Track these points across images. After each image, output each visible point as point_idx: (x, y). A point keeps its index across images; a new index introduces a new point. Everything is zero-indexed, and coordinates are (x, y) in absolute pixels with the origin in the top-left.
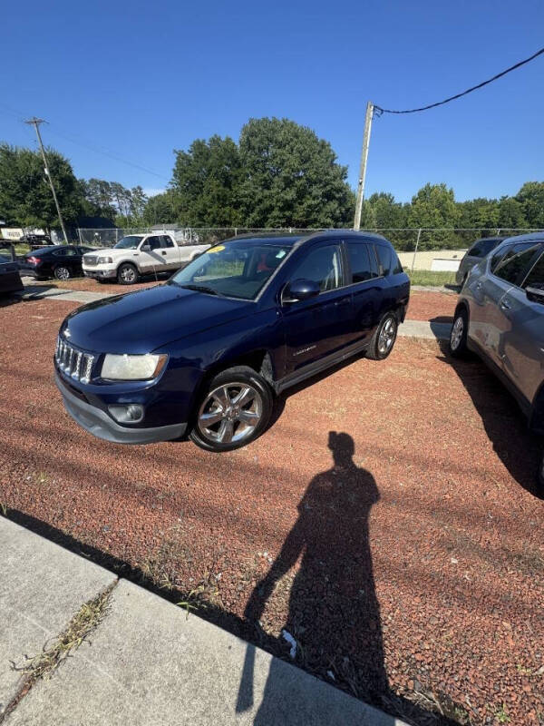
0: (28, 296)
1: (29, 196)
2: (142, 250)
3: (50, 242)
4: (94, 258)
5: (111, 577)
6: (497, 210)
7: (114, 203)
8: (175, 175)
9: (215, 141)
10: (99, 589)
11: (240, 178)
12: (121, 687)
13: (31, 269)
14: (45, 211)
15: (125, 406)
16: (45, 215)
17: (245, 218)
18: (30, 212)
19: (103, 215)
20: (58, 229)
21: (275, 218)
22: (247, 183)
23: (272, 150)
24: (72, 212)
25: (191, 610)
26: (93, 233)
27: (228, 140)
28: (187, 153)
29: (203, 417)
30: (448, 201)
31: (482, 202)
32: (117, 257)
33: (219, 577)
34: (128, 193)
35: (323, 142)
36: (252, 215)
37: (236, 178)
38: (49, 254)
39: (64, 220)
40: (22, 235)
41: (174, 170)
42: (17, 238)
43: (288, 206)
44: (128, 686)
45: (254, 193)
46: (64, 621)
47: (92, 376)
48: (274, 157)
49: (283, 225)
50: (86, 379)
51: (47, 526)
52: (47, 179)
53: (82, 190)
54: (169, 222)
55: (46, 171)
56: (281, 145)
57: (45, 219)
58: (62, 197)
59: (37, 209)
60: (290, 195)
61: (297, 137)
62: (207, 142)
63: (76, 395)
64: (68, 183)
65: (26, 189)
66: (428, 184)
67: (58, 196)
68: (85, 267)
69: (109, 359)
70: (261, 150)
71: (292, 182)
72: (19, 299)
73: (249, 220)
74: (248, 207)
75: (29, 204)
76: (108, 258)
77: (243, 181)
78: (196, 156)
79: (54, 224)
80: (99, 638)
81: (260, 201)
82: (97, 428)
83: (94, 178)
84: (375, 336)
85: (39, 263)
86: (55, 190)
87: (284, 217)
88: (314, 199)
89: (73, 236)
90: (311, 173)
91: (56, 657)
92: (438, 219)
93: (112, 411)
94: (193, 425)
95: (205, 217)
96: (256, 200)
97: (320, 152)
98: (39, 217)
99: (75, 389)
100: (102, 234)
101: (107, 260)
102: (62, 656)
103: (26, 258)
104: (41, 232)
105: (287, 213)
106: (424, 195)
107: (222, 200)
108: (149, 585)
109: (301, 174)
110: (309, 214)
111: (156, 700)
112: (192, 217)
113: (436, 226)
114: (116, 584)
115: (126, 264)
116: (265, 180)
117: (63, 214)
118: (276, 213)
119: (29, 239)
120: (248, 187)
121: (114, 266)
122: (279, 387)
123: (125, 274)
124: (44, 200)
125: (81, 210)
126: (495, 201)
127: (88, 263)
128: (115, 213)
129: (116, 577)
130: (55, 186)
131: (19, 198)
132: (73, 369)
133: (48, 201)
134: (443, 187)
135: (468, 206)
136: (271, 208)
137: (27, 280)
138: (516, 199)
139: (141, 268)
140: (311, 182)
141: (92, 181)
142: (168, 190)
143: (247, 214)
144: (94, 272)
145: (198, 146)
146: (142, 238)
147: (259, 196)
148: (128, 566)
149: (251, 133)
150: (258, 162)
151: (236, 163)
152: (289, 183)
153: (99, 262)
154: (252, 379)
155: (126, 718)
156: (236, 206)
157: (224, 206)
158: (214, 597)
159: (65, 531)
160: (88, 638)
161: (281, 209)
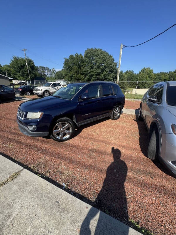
0: (17, 100)
1: (21, 71)
2: (51, 87)
3: (26, 84)
4: (37, 89)
5: (22, 168)
6: (168, 76)
7: (46, 73)
8: (64, 65)
9: (76, 55)
10: (18, 170)
11: (84, 66)
12: (18, 190)
13: (19, 92)
14: (25, 75)
15: (31, 126)
16: (25, 76)
17: (85, 78)
18: (21, 76)
19: (43, 77)
20: (29, 81)
21: (94, 78)
22: (86, 67)
23: (94, 58)
24: (33, 76)
25: (40, 176)
26: (39, 82)
27: (81, 55)
28: (68, 59)
29: (54, 131)
30: (151, 73)
31: (163, 73)
32: (43, 89)
33: (50, 171)
34: (50, 70)
35: (110, 55)
36: (87, 77)
37: (82, 66)
38: (24, 88)
39: (31, 78)
40: (18, 82)
41: (64, 64)
42: (17, 83)
43: (98, 74)
44: (20, 190)
45: (88, 70)
46: (8, 176)
47: (24, 118)
48: (94, 59)
49: (97, 80)
50: (23, 119)
51: (9, 157)
52: (27, 66)
53: (37, 69)
54: (62, 79)
55: (27, 64)
56: (96, 56)
57: (25, 78)
58: (31, 71)
59: (23, 75)
60: (99, 71)
61: (102, 53)
62: (74, 55)
63: (20, 123)
64: (33, 67)
65: (20, 69)
66: (144, 68)
67: (29, 71)
68: (34, 92)
69: (29, 113)
70: (90, 58)
71: (100, 67)
72: (14, 100)
73: (86, 79)
74: (86, 74)
75: (21, 73)
76: (41, 89)
77: (85, 67)
78: (71, 59)
79: (27, 79)
80: (16, 180)
81: (90, 73)
82: (25, 132)
83: (41, 66)
84: (113, 112)
85: (21, 90)
86: (29, 69)
87: (97, 77)
88: (107, 72)
89: (33, 83)
90: (106, 64)
91: (4, 183)
92: (148, 78)
93: (29, 127)
94: (51, 133)
95: (72, 77)
96: (88, 72)
97: (109, 58)
98: (24, 77)
99: (20, 121)
100: (41, 82)
101: (41, 90)
102: (6, 183)
103: (18, 89)
104: (24, 82)
105: (98, 76)
106: (143, 71)
107: (77, 72)
108: (32, 171)
109: (103, 65)
110: (105, 77)
111: (26, 193)
112: (69, 77)
113: (147, 81)
114: (23, 169)
115: (46, 91)
116: (91, 66)
117: (30, 76)
118: (94, 76)
119: (20, 83)
120: (86, 69)
121: (42, 92)
122: (79, 124)
123: (46, 94)
124: (25, 72)
125: (36, 75)
126: (167, 73)
127: (35, 91)
128: (46, 76)
129: (23, 168)
130: (29, 68)
131: (18, 72)
132: (20, 116)
133: (26, 72)
134: (149, 68)
135: (158, 74)
136: (93, 75)
137: (17, 95)
138: (174, 72)
139: (51, 92)
140: (106, 67)
141: (40, 67)
142: (63, 69)
143: (85, 76)
144: (37, 93)
145: (71, 57)
146: (51, 83)
147: (89, 71)
148: (28, 167)
149: (87, 53)
150: (89, 61)
151: (83, 61)
152: (98, 67)
153: (38, 90)
154: (69, 121)
155: (18, 196)
156: (82, 74)
157: (78, 74)
158: (48, 175)
159: (13, 158)
160: (13, 180)
161: (96, 75)
